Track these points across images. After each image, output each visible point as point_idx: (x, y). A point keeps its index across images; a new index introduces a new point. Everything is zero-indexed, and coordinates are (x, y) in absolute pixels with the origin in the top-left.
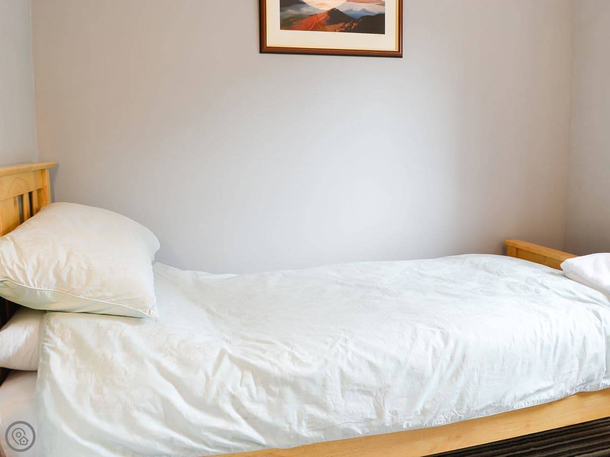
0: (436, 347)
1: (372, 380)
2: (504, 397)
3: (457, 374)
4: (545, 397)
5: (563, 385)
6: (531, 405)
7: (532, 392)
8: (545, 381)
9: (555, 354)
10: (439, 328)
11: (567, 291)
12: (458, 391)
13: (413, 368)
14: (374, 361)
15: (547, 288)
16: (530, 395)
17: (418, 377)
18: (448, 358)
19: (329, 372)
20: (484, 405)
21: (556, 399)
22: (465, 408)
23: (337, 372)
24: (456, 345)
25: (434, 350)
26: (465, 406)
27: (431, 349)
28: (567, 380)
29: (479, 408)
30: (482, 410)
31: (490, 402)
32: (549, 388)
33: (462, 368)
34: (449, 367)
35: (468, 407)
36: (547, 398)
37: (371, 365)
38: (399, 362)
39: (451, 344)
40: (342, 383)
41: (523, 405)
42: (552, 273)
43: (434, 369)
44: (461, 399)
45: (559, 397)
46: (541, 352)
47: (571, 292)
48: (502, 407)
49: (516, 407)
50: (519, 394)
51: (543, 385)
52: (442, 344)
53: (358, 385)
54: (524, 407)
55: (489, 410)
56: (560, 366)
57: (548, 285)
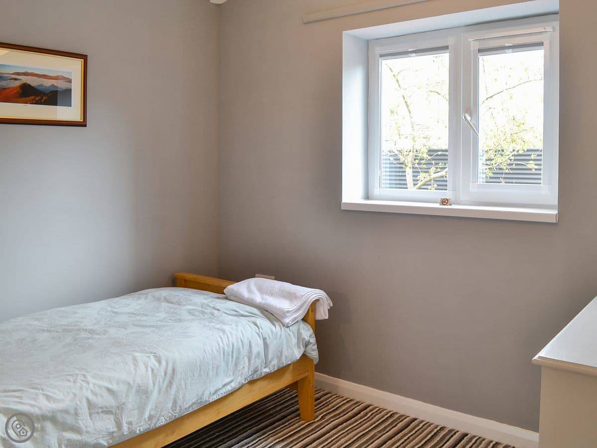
0: (153, 367)
1: (110, 402)
2: (203, 394)
3: (170, 384)
4: (229, 388)
5: (239, 378)
6: (221, 396)
7: (220, 387)
8: (228, 377)
9: (232, 357)
10: (151, 353)
11: (232, 310)
12: (172, 397)
13: (140, 387)
14: (110, 386)
15: (218, 310)
16: (220, 389)
17: (143, 392)
18: (163, 374)
19: (78, 403)
20: (190, 403)
21: (236, 389)
22: (178, 408)
23: (84, 401)
24: (167, 363)
25: (153, 370)
26: (178, 406)
27: (149, 369)
28: (242, 374)
29: (187, 406)
30: (189, 407)
31: (194, 400)
32: (231, 382)
33: (173, 379)
34: (164, 380)
35: (180, 407)
36: (230, 389)
37: (110, 391)
38: (129, 384)
39: (164, 363)
40: (89, 409)
41: (215, 398)
42: (218, 298)
43: (154, 384)
44: (175, 403)
45: (238, 387)
46: (224, 358)
47: (236, 311)
48: (201, 402)
49: (211, 400)
50: (212, 390)
51: (227, 380)
52: (157, 364)
53: (102, 408)
54: (216, 399)
55: (194, 406)
56: (236, 365)
57: (218, 308)
